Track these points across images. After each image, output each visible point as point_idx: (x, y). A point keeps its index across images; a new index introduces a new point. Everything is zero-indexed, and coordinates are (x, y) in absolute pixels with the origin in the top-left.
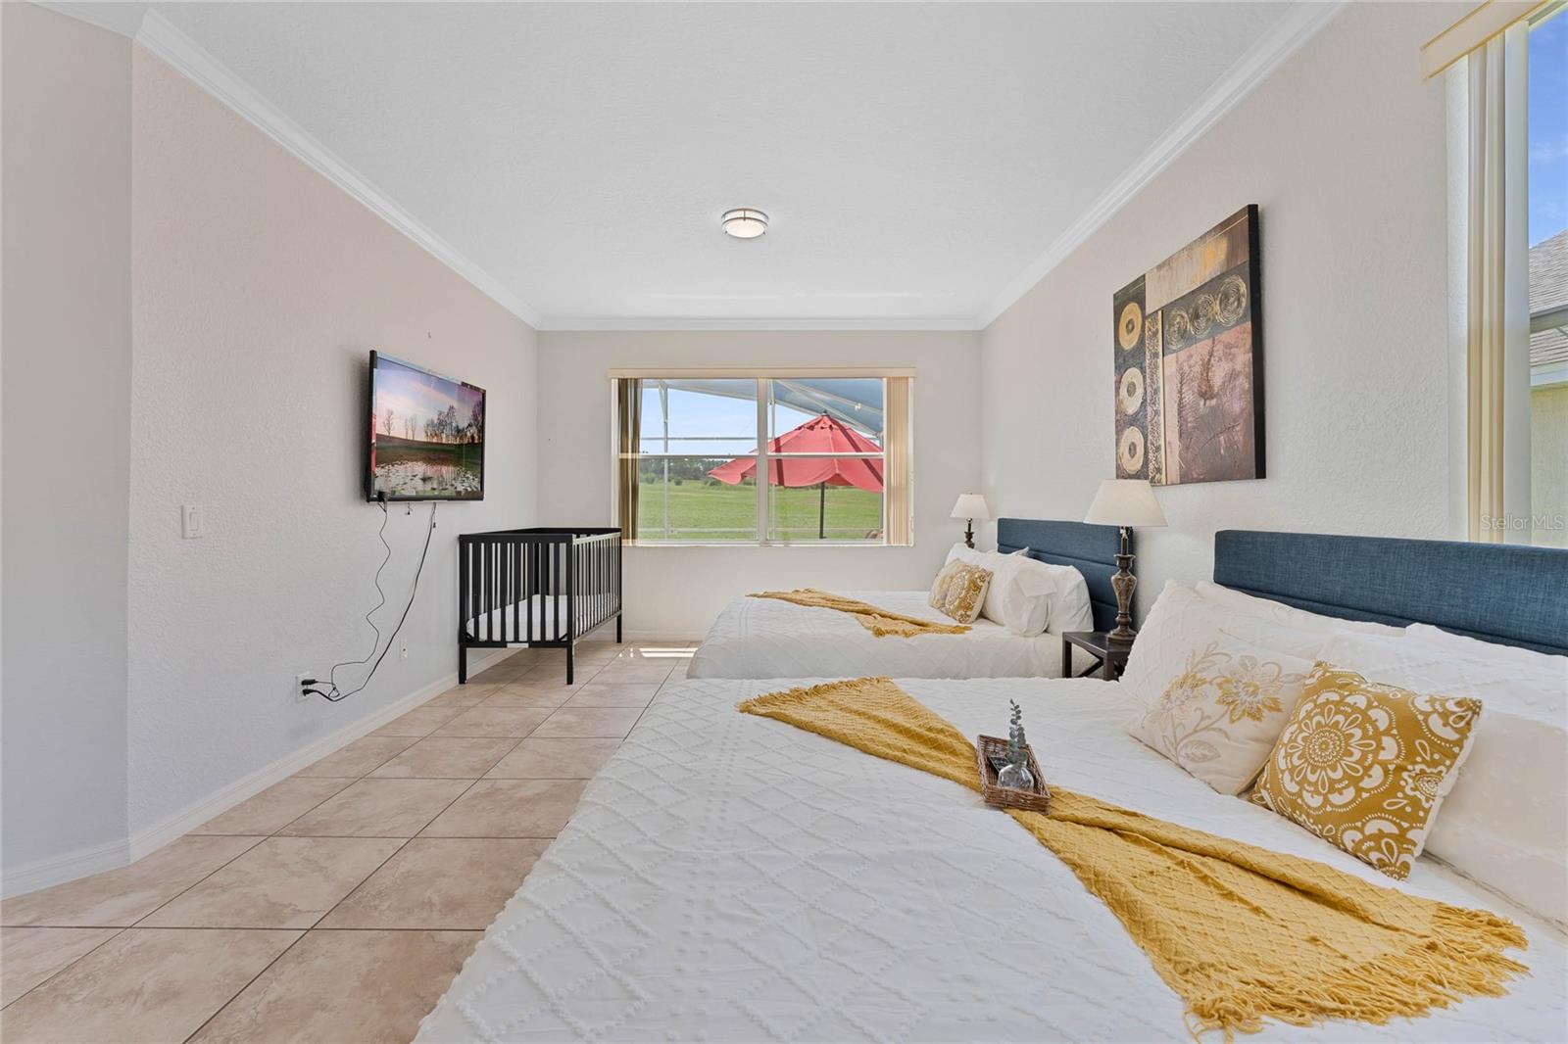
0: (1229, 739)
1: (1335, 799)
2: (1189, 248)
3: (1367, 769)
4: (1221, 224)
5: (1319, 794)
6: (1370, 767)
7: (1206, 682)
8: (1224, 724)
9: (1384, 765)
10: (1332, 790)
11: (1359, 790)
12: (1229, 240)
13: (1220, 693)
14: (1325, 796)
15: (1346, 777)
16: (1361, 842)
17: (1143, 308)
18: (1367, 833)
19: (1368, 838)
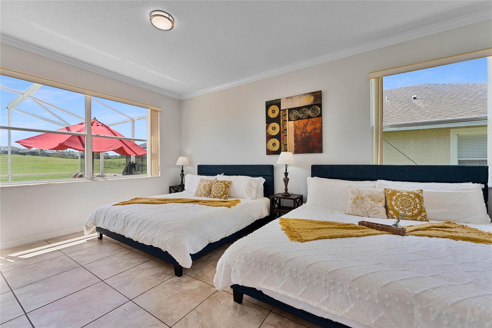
0: (379, 207)
1: (414, 212)
2: (300, 96)
3: (417, 205)
4: (312, 92)
5: (411, 212)
6: (417, 204)
7: (365, 197)
8: (376, 205)
9: (418, 203)
10: (413, 211)
11: (418, 209)
12: (314, 97)
13: (370, 199)
14: (412, 212)
15: (414, 207)
16: (422, 218)
17: (279, 107)
18: (422, 216)
19: (422, 217)
